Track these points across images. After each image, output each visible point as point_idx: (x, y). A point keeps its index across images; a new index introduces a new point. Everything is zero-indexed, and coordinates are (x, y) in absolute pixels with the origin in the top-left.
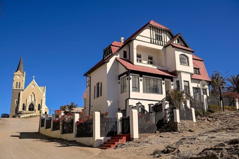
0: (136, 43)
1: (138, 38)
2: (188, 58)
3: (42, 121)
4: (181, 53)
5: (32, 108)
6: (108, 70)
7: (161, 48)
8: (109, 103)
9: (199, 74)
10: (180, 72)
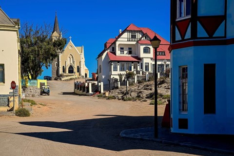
0: (117, 43)
1: (119, 39)
2: (150, 48)
3: (75, 85)
4: (145, 46)
5: (71, 70)
6: (103, 59)
7: (135, 43)
8: (103, 77)
9: (165, 55)
10: (143, 58)
